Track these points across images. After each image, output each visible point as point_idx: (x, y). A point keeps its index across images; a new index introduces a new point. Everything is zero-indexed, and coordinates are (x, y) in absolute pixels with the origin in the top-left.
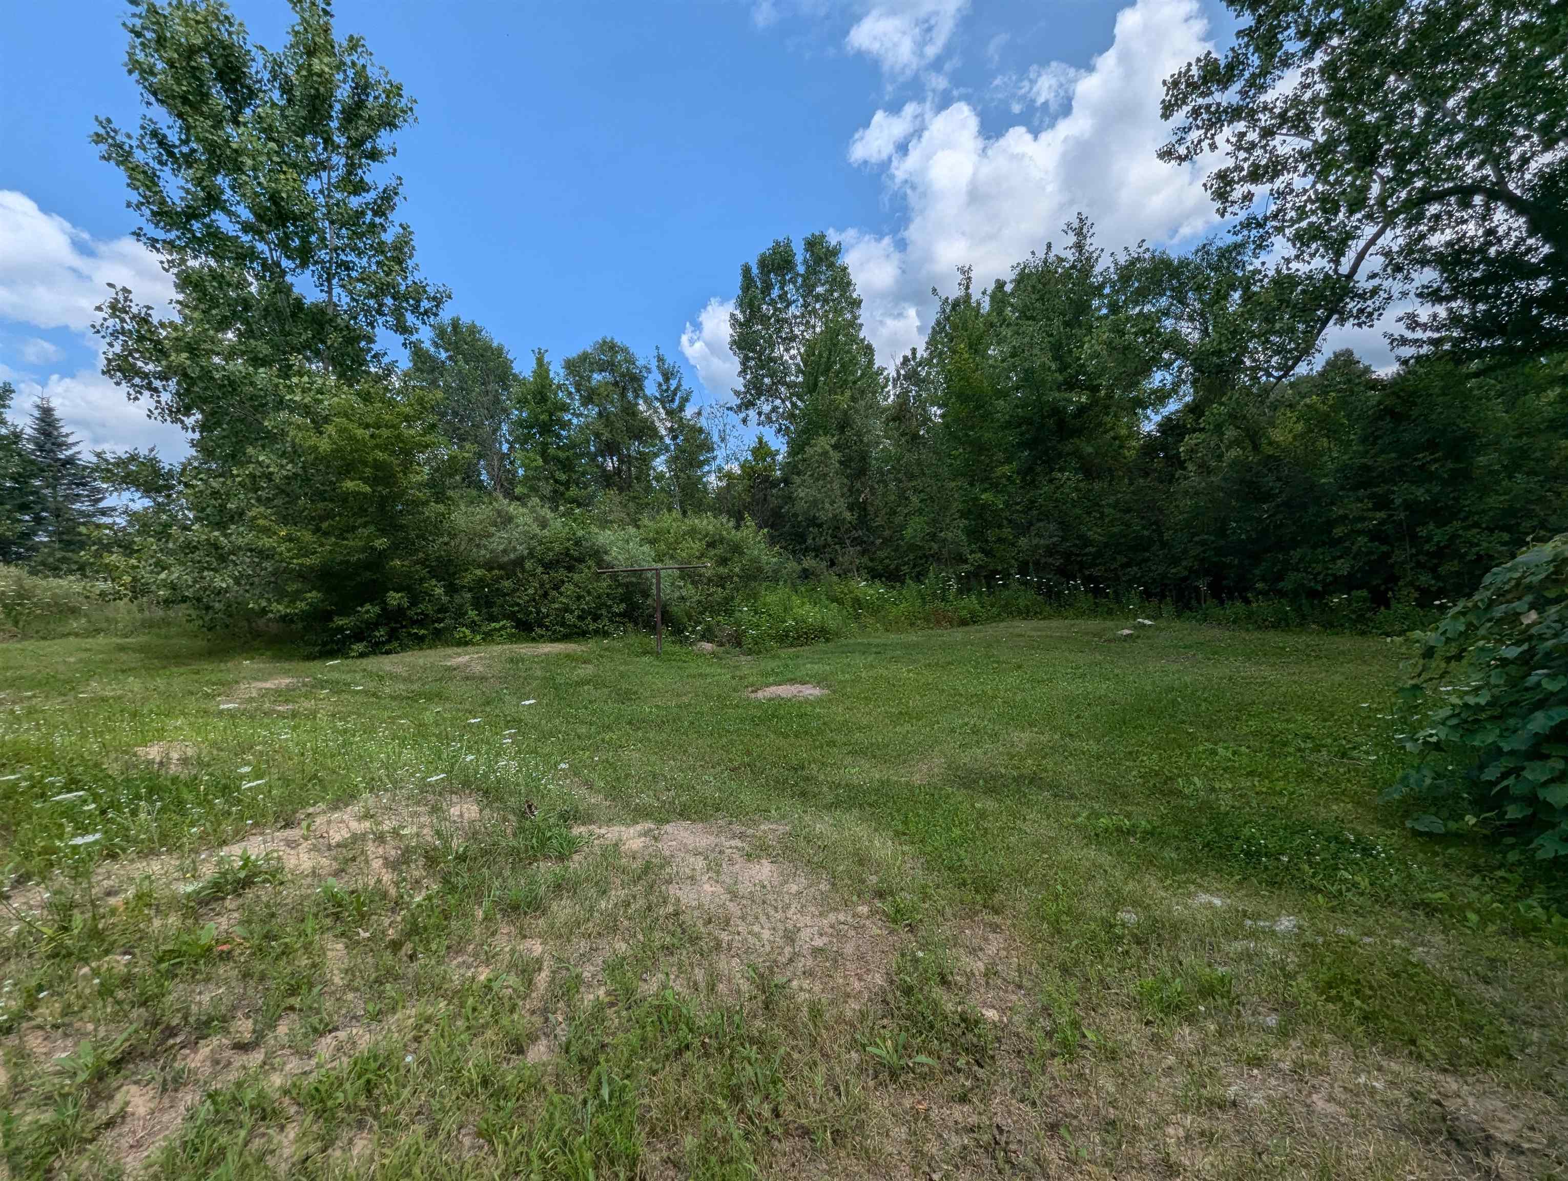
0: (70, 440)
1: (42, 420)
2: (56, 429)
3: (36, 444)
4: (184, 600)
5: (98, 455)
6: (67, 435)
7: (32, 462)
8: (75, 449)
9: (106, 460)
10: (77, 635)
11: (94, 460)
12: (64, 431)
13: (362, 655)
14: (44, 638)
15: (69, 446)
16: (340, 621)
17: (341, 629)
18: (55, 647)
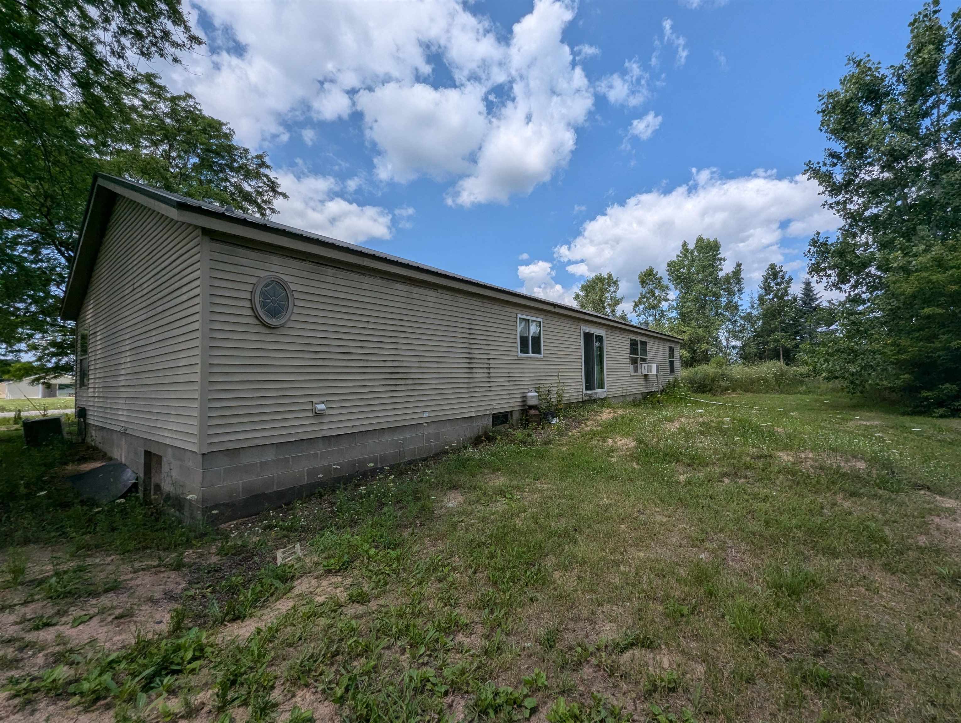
0: (818, 296)
1: (805, 289)
2: (812, 292)
3: (803, 301)
4: (836, 378)
5: (830, 302)
6: (817, 294)
7: (801, 311)
8: (820, 300)
9: (833, 304)
10: (801, 393)
11: (828, 305)
12: (815, 292)
13: (942, 416)
14: (789, 394)
15: (817, 299)
16: (924, 394)
17: (927, 399)
18: (791, 397)
